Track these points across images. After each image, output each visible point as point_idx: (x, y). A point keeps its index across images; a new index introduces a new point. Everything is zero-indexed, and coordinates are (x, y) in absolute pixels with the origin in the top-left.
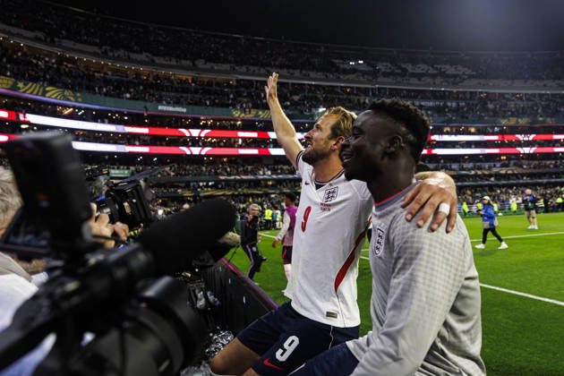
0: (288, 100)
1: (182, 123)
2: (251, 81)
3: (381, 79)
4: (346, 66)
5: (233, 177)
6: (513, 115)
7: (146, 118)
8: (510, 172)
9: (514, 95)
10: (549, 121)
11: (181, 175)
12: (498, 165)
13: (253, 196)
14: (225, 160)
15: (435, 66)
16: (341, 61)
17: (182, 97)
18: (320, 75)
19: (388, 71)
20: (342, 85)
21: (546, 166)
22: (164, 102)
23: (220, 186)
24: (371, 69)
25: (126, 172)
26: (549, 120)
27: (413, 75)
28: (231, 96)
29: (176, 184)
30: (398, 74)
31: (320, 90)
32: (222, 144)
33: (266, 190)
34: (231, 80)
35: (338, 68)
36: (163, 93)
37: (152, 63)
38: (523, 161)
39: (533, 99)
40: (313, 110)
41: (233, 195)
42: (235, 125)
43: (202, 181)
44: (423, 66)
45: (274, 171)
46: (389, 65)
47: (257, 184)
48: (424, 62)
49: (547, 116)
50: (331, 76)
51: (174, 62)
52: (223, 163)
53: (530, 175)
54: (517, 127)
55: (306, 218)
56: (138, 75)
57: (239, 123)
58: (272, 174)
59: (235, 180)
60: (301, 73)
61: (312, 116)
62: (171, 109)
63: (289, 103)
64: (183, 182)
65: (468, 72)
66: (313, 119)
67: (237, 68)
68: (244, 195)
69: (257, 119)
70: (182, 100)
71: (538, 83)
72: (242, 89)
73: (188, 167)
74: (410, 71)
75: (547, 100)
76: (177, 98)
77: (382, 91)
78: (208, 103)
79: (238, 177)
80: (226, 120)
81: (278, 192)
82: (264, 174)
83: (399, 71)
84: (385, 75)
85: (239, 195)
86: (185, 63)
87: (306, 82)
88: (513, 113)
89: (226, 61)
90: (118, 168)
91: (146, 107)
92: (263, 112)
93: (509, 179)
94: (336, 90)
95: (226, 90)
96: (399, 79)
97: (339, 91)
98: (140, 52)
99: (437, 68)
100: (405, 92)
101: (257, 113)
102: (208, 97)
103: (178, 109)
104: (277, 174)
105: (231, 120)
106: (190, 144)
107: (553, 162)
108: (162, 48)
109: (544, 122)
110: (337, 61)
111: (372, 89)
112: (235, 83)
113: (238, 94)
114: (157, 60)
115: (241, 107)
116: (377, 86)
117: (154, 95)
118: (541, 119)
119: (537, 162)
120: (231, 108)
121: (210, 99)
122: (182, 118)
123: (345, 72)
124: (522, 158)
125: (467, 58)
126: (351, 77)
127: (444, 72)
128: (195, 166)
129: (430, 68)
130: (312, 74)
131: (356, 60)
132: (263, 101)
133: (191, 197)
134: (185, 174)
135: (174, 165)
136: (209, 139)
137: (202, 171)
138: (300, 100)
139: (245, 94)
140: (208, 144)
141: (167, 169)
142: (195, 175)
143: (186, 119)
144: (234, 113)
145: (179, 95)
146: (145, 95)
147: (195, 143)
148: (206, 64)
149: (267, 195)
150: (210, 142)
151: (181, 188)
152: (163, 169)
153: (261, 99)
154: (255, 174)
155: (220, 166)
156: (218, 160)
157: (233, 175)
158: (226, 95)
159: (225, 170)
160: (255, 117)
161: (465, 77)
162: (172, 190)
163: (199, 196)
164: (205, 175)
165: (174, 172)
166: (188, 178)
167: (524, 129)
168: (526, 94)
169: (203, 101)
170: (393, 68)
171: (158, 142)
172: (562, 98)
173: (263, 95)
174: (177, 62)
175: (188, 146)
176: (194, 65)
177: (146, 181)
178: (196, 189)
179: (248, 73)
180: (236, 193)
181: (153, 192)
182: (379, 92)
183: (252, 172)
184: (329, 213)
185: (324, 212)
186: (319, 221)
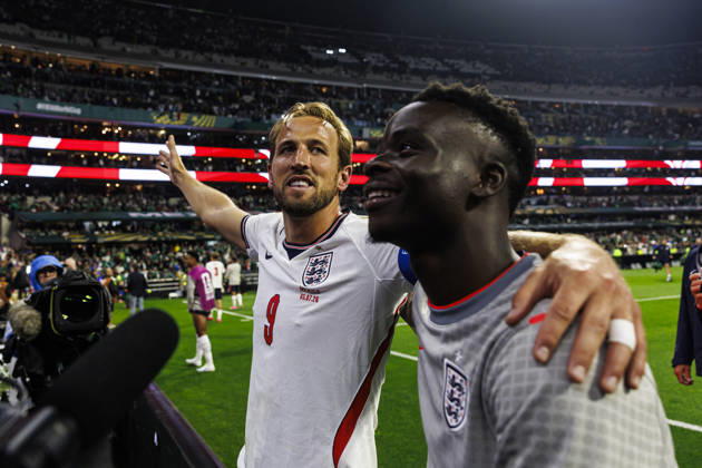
0: (236, 101)
1: (73, 130)
2: (181, 71)
3: (370, 76)
4: (321, 56)
5: (149, 215)
6: (551, 133)
7: (18, 121)
8: (549, 212)
9: (552, 104)
10: (600, 143)
11: (68, 209)
12: (533, 201)
13: (181, 243)
14: (139, 187)
15: (446, 60)
16: (315, 48)
17: (75, 91)
18: (282, 67)
19: (381, 65)
20: (316, 82)
21: (597, 205)
22: (46, 98)
23: (129, 228)
24: (356, 61)
26: (598, 140)
27: (416, 72)
28: (152, 93)
29: (63, 224)
30: (394, 70)
32: (135, 164)
33: (201, 234)
34: (153, 69)
35: (310, 56)
36: (46, 85)
37: (30, 39)
38: (568, 198)
39: (578, 111)
40: (273, 116)
41: (149, 243)
42: (156, 136)
43: (103, 220)
44: (428, 60)
46: (381, 56)
47: (186, 224)
48: (431, 54)
49: (596, 136)
50: (300, 69)
51: (65, 40)
52: (135, 192)
53: (578, 217)
54: (557, 149)
55: (271, 317)
56: (8, 56)
57: (162, 132)
59: (153, 219)
60: (256, 63)
63: (237, 106)
64: (71, 221)
65: (491, 71)
67: (162, 52)
68: (167, 242)
69: (189, 128)
70: (76, 96)
71: (582, 89)
72: (169, 83)
73: (80, 198)
74: (412, 66)
75: (596, 113)
76: (67, 93)
77: (372, 93)
78: (115, 101)
79: (158, 215)
80: (142, 128)
81: (218, 237)
83: (396, 66)
84: (376, 70)
85: (158, 244)
86: (83, 41)
87: (263, 76)
88: (551, 129)
89: (142, 40)
91: (17, 106)
92: (199, 118)
93: (549, 222)
94: (307, 88)
95: (144, 83)
96: (396, 77)
97: (312, 91)
98: (12, 22)
99: (447, 64)
100: (404, 95)
101: (191, 118)
102: (114, 92)
103: (68, 109)
105: (148, 128)
106: (85, 162)
107: (606, 199)
108: (47, 18)
109: (592, 142)
110: (309, 48)
111: (359, 89)
112: (157, 74)
113: (162, 90)
114: (38, 35)
115: (166, 109)
116: (365, 85)
117: (30, 88)
118: (588, 139)
119: (585, 199)
120: (150, 110)
121: (117, 96)
122: (73, 123)
123: (320, 64)
124: (565, 193)
125: (488, 52)
126: (328, 71)
127: (457, 70)
128: (92, 197)
129: (439, 63)
130: (273, 65)
131: (335, 48)
132: (200, 101)
133: (82, 244)
134: (75, 209)
135: (57, 195)
136: (116, 156)
137: (103, 204)
138: (253, 102)
139: (171, 91)
140: (113, 163)
141: (47, 199)
142: (92, 210)
143: (81, 125)
144: (155, 118)
145: (71, 88)
146: (16, 86)
147: (92, 162)
148: (113, 44)
149: (202, 242)
150: (116, 160)
151: (69, 229)
152: (41, 199)
153: (195, 99)
154: (184, 210)
155: (131, 196)
156: (128, 187)
157: (151, 211)
158: (145, 90)
159: (139, 203)
160: (186, 124)
161: (487, 78)
162: (54, 233)
163: (95, 243)
164: (107, 210)
165: (58, 204)
166: (79, 215)
167: (567, 151)
168: (568, 104)
169: (108, 98)
170: (387, 61)
171: (35, 159)
172: (614, 111)
173: (198, 93)
174: (69, 38)
175: (82, 166)
176: (95, 44)
177: (11, 218)
178: (92, 231)
179: (176, 60)
180: (155, 239)
181: (23, 236)
182: (369, 94)
183: (179, 207)
184: (315, 306)
185: (306, 303)
186: (298, 321)
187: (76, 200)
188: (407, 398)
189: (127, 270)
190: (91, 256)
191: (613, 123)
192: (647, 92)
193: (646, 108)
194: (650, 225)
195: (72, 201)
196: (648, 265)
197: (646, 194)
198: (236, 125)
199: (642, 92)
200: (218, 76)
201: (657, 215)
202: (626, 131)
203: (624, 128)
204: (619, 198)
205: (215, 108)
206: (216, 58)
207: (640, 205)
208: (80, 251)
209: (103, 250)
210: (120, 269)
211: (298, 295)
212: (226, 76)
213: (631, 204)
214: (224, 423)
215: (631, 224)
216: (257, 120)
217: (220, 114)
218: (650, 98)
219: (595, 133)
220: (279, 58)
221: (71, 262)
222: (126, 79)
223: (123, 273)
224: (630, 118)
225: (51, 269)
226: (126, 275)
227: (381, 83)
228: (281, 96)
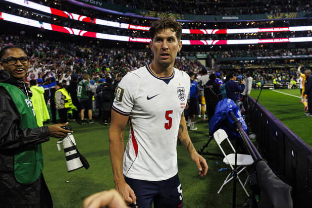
0: (308, 4)
1: (236, 25)
5: (266, 58)
7: (216, 24)
11: (234, 56)
13: (279, 69)
14: (262, 46)
17: (236, 10)
22: (226, 14)
25: (205, 55)
28: (267, 5)
29: (233, 62)
32: (260, 37)
33: (287, 65)
36: (225, 9)
41: (264, 68)
42: (269, 24)
43: (246, 60)
45: (295, 53)
47: (281, 61)
52: (260, 48)
57: (272, 22)
58: (293, 55)
62: (229, 18)
63: (308, 6)
64: (235, 60)
68: (272, 68)
70: (236, 12)
73: (239, 51)
76: (233, 11)
78: (252, 12)
79: (269, 57)
80: (263, 21)
85: (268, 69)
90: (201, 53)
91: (216, 19)
92: (289, 14)
101: (285, 15)
103: (234, 18)
104: (297, 55)
105: (266, 21)
106: (240, 38)
115: (274, 12)
117: (220, 11)
120: (266, 13)
121: (252, 9)
122: (236, 22)
128: (243, 51)
132: (290, 6)
133: (239, 69)
135: (230, 51)
136: (252, 34)
137: (247, 54)
139: (276, 3)
140: (251, 37)
141: (226, 53)
142: (243, 56)
144: (268, 17)
145: (234, 9)
146: (215, 11)
147: (243, 37)
149: (288, 69)
151: (234, 64)
153: (288, 5)
154: (281, 55)
155: (258, 50)
156: (257, 46)
157: (266, 56)
159: (261, 53)
160: (283, 18)
162: (229, 65)
163: (244, 69)
164: (248, 56)
165: (230, 54)
166: (237, 58)
169: (248, 11)
171: (222, 38)
173: (289, 2)
177: (215, 60)
178: (243, 64)
180: (267, 67)
181: (219, 66)
183: (279, 54)
187: (237, 53)
198: (307, 16)
205: (297, 8)
208: (238, 72)
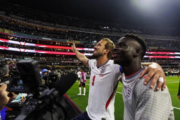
0: (84, 38)
1: (50, 43)
2: (73, 31)
3: (114, 33)
4: (103, 28)
5: (66, 62)
6: (153, 46)
7: (38, 41)
9: (153, 40)
11: (49, 60)
12: (148, 61)
13: (72, 68)
14: (63, 56)
18: (95, 31)
19: (116, 30)
20: (102, 34)
21: (163, 62)
22: (44, 37)
23: (61, 65)
24: (111, 30)
26: (163, 48)
27: (124, 32)
28: (67, 36)
29: (48, 63)
30: (119, 32)
31: (95, 35)
32: (63, 51)
33: (76, 66)
35: (101, 29)
36: (44, 34)
37: (41, 24)
39: (159, 41)
41: (65, 68)
42: (67, 45)
43: (56, 63)
44: (127, 30)
47: (73, 64)
48: (127, 28)
49: (163, 47)
50: (98, 31)
51: (48, 24)
52: (63, 57)
54: (154, 50)
55: (94, 80)
56: (36, 27)
57: (69, 44)
60: (89, 30)
61: (92, 43)
62: (46, 39)
64: (49, 63)
65: (140, 32)
66: (92, 44)
67: (69, 27)
68: (69, 68)
71: (160, 36)
72: (70, 34)
73: (51, 58)
74: (123, 31)
75: (163, 42)
76: (49, 36)
78: (59, 37)
79: (67, 62)
80: (64, 43)
81: (80, 67)
82: (76, 61)
83: (119, 31)
84: (115, 32)
85: (67, 68)
86: (52, 24)
87: (90, 33)
89: (65, 25)
90: (28, 57)
91: (38, 38)
92: (77, 41)
94: (100, 35)
95: (65, 34)
96: (119, 33)
98: (37, 20)
99: (131, 31)
101: (75, 41)
103: (49, 39)
105: (66, 43)
106: (52, 50)
107: (165, 61)
108: (45, 19)
109: (162, 48)
110: (101, 27)
111: (111, 36)
112: (68, 32)
113: (69, 35)
114: (43, 23)
115: (70, 39)
117: (41, 34)
118: (161, 47)
119: (160, 61)
120: (66, 39)
121: (59, 36)
122: (50, 42)
123: (103, 30)
124: (156, 59)
125: (140, 28)
126: (104, 32)
127: (133, 32)
128: (54, 58)
129: (129, 30)
130: (93, 30)
131: (106, 27)
132: (77, 38)
133: (51, 68)
134: (50, 60)
135: (46, 57)
136: (59, 49)
137: (56, 59)
138: (88, 38)
139: (71, 35)
141: (44, 58)
142: (53, 61)
143: (51, 42)
144: (67, 41)
145: (49, 35)
146: (38, 34)
147: (54, 50)
148: (59, 25)
149: (76, 68)
150: (59, 50)
151: (49, 64)
152: (42, 58)
153: (76, 37)
154: (73, 61)
155: (62, 58)
156: (61, 56)
158: (65, 35)
159: (63, 59)
161: (139, 34)
162: (46, 65)
163: (54, 67)
164: (57, 61)
165: (46, 59)
166: (51, 61)
167: (156, 50)
168: (157, 40)
169: (57, 37)
170: (117, 30)
171: (42, 50)
172: (167, 41)
173: (76, 36)
174: (49, 24)
175: (51, 51)
176: (55, 25)
178: (54, 65)
179: (72, 29)
180: (67, 67)
181: (39, 66)
182: (113, 37)
183: (72, 60)
184: (103, 78)
185: (101, 77)
186: (99, 81)
187: (50, 58)
188: (120, 101)
189: (61, 73)
190: (53, 70)
191: (167, 44)
192: (175, 37)
193: (175, 41)
194: (174, 67)
195: (49, 59)
196: (174, 75)
197: (174, 60)
198: (85, 43)
199: (174, 37)
200: (81, 32)
201: (176, 65)
202: (170, 46)
203: (169, 45)
204: (168, 61)
205: (80, 39)
206: (80, 28)
207: (172, 62)
208: (51, 69)
209: (56, 69)
210: (59, 73)
211: (99, 76)
212: (82, 33)
213: (170, 62)
214: (81, 105)
215: (170, 66)
216: (89, 42)
217: (81, 41)
218: (175, 39)
219: (163, 46)
220: (94, 29)
221: (50, 71)
222: (61, 33)
223: (60, 74)
224: (171, 43)
225: (46, 72)
226: (61, 74)
227: (116, 35)
228: (94, 37)
